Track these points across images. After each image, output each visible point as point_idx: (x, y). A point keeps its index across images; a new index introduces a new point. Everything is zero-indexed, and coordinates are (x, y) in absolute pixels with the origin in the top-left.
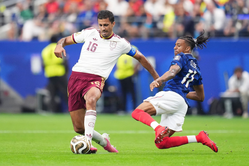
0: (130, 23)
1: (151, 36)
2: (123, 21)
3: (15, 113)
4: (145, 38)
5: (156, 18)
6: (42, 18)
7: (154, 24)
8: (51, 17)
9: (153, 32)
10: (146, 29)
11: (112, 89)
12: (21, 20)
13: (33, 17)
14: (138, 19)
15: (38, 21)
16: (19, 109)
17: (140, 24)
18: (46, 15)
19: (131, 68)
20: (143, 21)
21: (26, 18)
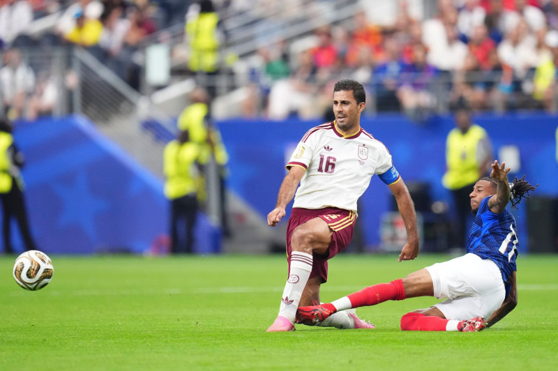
0: (471, 84)
1: (511, 108)
2: (458, 79)
3: (258, 253)
4: (499, 110)
5: (521, 73)
6: (307, 75)
7: (517, 85)
8: (324, 75)
9: (514, 99)
10: (501, 94)
11: (439, 207)
12: (265, 80)
13: (289, 74)
14: (486, 75)
15: (297, 82)
16: (263, 247)
17: (489, 85)
18: (314, 70)
19: (473, 168)
20: (496, 79)
21: (276, 75)
